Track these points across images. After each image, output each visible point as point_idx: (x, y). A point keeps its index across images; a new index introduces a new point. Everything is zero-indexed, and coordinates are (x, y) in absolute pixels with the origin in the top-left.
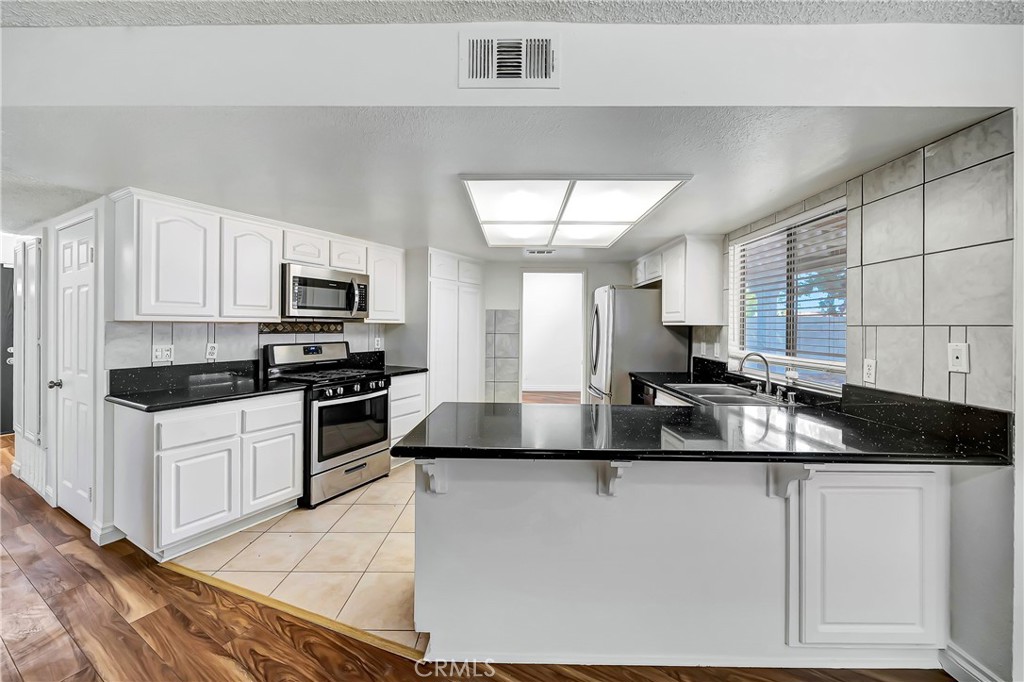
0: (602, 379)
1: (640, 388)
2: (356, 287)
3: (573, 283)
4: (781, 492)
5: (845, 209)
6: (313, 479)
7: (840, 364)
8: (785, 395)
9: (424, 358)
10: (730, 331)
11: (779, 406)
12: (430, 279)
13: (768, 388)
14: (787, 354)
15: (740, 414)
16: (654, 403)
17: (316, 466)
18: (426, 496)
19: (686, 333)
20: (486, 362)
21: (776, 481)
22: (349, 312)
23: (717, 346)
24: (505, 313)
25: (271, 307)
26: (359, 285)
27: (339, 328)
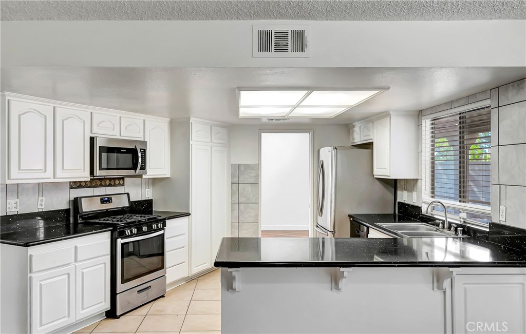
0: (327, 220)
1: (357, 226)
2: (139, 151)
3: (302, 140)
4: (440, 287)
5: (490, 107)
6: (118, 296)
7: (487, 209)
8: (456, 230)
9: (187, 205)
10: (423, 183)
11: (454, 238)
12: (191, 142)
13: (446, 226)
14: (460, 201)
15: (431, 245)
16: (367, 237)
17: (120, 287)
18: (229, 294)
19: (393, 185)
20: (232, 207)
21: (438, 281)
22: (134, 171)
23: (415, 194)
24: (247, 166)
25: (84, 170)
26: (141, 149)
27: (121, 182)
